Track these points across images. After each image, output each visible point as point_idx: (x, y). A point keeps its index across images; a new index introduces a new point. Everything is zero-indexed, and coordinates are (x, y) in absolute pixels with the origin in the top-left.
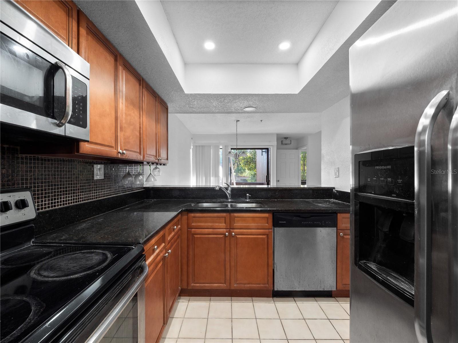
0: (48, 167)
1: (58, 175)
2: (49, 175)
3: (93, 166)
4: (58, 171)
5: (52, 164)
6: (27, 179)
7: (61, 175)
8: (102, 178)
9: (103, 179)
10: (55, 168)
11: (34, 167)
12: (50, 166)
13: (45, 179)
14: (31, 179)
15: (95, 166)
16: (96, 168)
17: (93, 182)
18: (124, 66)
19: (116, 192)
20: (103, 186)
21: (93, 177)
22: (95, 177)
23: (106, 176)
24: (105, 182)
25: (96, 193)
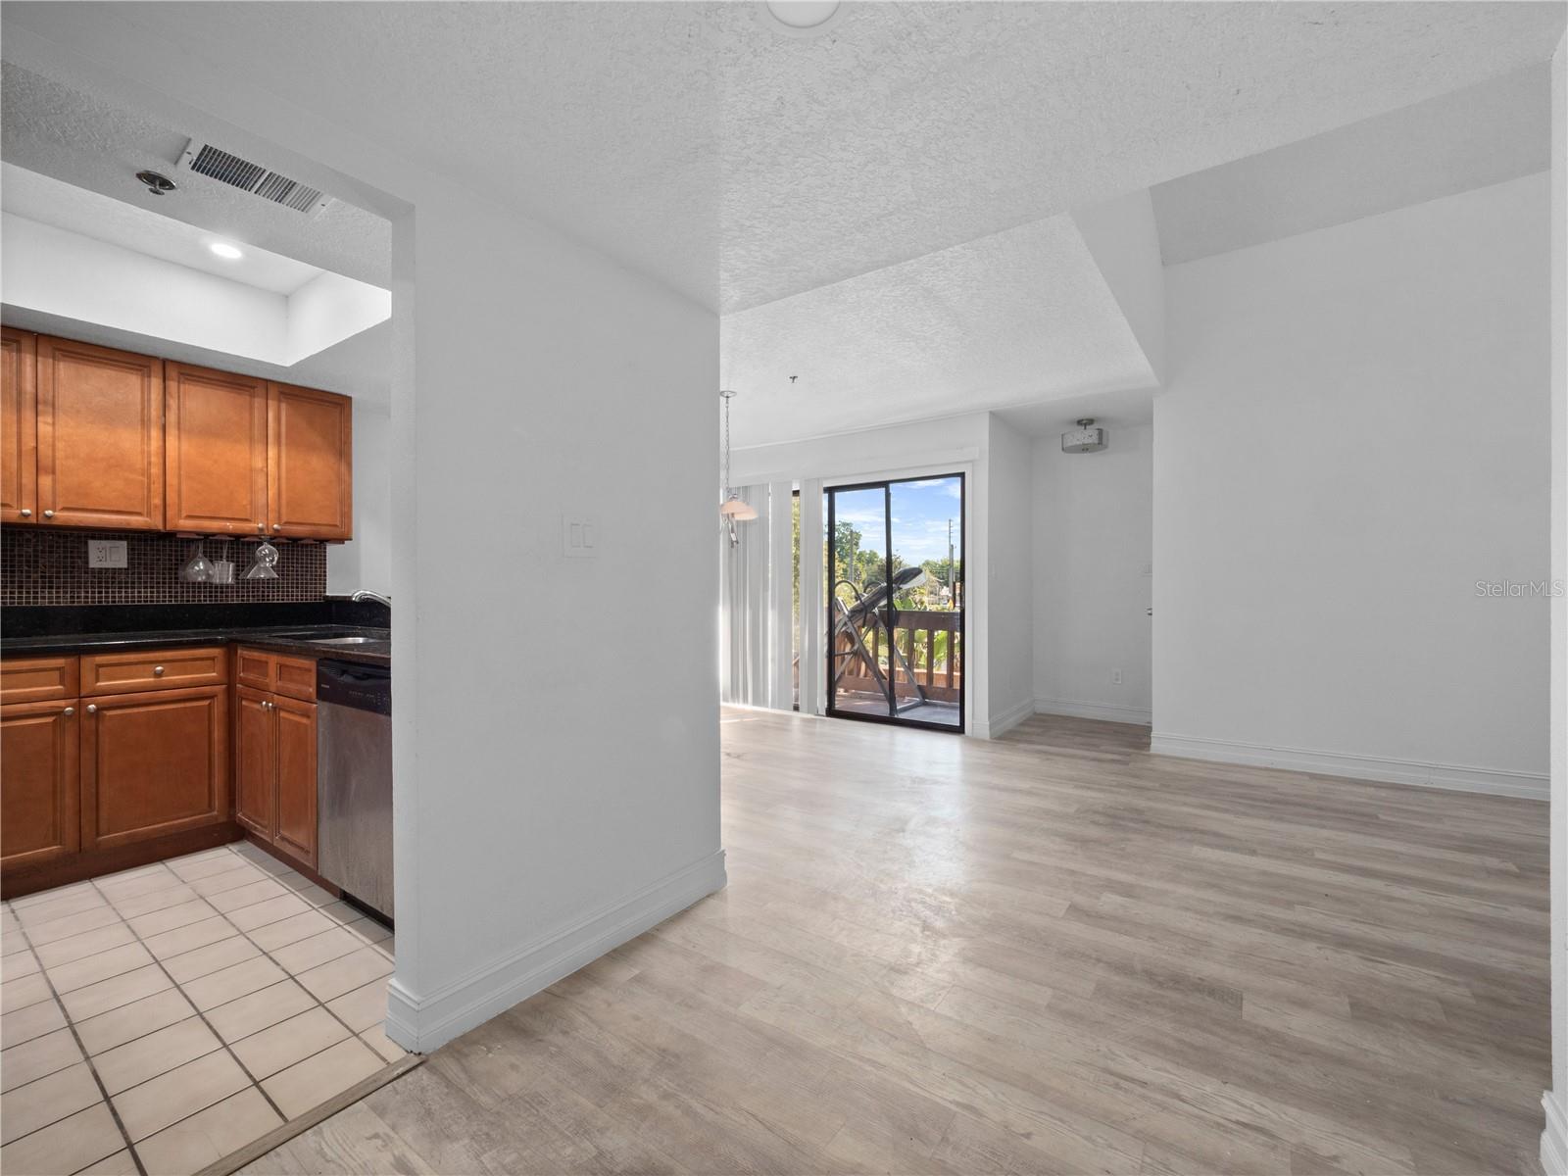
3: (86, 543)
8: (122, 567)
9: (126, 569)
15: (92, 544)
16: (93, 546)
17: (86, 573)
18: (57, 353)
19: (182, 597)
20: (126, 583)
21: (87, 563)
22: (94, 563)
23: (139, 564)
24: (133, 573)
25: (100, 592)
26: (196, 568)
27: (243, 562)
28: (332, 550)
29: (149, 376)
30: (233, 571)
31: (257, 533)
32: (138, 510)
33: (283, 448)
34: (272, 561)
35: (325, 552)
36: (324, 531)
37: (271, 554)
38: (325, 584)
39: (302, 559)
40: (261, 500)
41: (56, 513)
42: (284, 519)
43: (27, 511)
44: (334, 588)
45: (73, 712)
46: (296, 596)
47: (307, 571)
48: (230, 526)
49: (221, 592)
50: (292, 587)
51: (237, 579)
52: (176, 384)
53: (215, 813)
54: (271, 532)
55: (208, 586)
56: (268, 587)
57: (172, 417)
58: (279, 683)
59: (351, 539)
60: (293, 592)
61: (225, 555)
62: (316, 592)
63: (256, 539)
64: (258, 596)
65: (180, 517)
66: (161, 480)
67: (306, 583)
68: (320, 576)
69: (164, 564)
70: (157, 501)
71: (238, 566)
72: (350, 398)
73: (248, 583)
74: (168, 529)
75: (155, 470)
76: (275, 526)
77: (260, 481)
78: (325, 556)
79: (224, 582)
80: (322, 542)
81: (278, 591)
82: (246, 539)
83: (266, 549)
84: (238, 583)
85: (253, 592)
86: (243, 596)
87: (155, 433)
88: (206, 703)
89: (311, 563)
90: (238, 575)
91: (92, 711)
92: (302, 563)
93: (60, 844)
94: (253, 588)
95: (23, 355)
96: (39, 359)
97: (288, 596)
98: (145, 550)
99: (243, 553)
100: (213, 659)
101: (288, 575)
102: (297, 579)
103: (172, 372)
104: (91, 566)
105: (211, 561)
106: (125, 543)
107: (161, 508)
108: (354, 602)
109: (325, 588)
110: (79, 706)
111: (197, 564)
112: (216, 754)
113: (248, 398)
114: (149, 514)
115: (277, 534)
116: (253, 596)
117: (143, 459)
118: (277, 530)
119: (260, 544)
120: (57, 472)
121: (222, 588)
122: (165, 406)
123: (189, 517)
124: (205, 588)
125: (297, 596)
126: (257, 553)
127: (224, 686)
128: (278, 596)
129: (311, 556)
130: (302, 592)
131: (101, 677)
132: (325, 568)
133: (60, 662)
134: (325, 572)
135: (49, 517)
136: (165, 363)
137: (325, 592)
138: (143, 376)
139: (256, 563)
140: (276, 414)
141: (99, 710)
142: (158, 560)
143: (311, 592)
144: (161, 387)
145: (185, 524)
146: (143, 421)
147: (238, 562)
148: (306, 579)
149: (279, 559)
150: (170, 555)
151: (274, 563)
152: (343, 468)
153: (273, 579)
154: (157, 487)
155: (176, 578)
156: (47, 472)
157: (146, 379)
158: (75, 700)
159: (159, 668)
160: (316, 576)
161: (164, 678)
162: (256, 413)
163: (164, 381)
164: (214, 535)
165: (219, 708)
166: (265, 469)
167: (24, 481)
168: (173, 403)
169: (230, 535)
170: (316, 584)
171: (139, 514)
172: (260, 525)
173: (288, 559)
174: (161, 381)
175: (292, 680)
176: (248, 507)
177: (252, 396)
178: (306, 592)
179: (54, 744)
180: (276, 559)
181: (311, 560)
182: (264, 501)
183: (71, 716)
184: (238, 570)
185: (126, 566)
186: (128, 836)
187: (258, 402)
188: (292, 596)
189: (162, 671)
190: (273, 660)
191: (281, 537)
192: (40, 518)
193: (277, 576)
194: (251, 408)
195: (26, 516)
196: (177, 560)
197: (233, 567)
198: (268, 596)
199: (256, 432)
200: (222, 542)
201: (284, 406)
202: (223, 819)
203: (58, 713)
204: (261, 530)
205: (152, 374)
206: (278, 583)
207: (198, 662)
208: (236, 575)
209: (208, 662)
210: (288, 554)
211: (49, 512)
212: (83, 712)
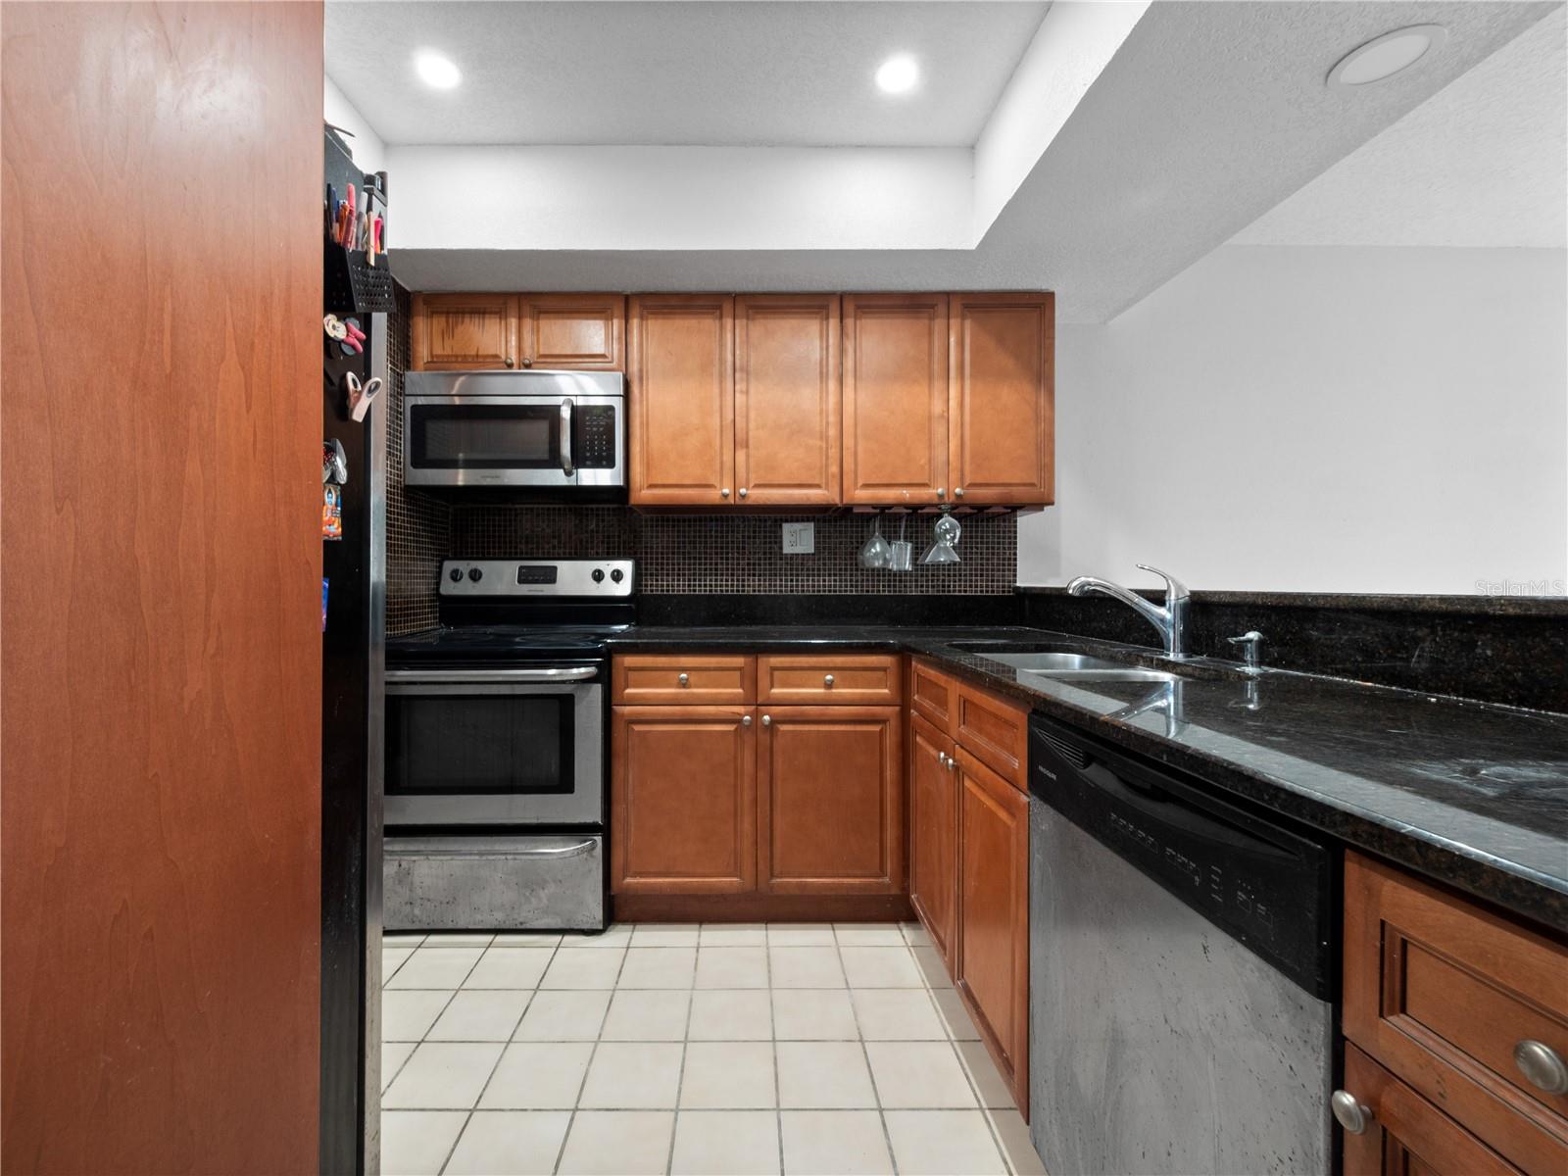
0: (684, 531)
1: (700, 543)
2: (684, 542)
3: (781, 526)
4: (700, 537)
5: (689, 526)
6: (652, 548)
7: (706, 542)
8: (809, 552)
9: (813, 554)
10: (695, 531)
11: (663, 532)
12: (687, 529)
13: (679, 548)
14: (657, 548)
15: (787, 528)
16: (788, 530)
17: (781, 559)
18: (750, 311)
19: (862, 586)
20: (813, 570)
21: (781, 548)
22: (787, 549)
23: (824, 548)
24: (819, 559)
25: (792, 581)
26: (873, 550)
27: (922, 543)
28: (1025, 522)
29: (827, 318)
30: (912, 553)
31: (936, 501)
32: (817, 482)
33: (968, 383)
34: (954, 538)
35: (1016, 527)
36: (1019, 494)
37: (953, 529)
38: (1015, 570)
39: (988, 537)
40: (940, 455)
41: (749, 492)
42: (968, 481)
43: (726, 491)
44: (1029, 576)
45: (751, 722)
46: (979, 588)
47: (993, 554)
48: (907, 494)
49: (900, 581)
50: (976, 575)
51: (916, 565)
52: (853, 320)
53: (887, 880)
54: (952, 499)
55: (884, 573)
56: (949, 575)
57: (849, 363)
58: (963, 729)
59: (1052, 504)
60: (976, 581)
61: (902, 535)
62: (1004, 581)
63: (935, 510)
64: (938, 586)
65: (856, 488)
66: (838, 444)
67: (993, 570)
68: (1009, 559)
69: (846, 548)
70: (834, 469)
71: (917, 548)
72: (1052, 295)
73: (928, 570)
74: (844, 502)
75: (833, 432)
76: (958, 490)
77: (939, 430)
78: (1015, 532)
79: (902, 568)
80: (1013, 508)
81: (960, 580)
82: (925, 511)
83: (947, 522)
84: (917, 570)
85: (933, 581)
86: (922, 586)
87: (832, 385)
88: (876, 728)
89: (999, 543)
90: (917, 559)
91: (767, 723)
92: (987, 543)
93: (740, 878)
94: (933, 575)
95: (724, 320)
96: (737, 321)
97: (971, 586)
98: (829, 532)
99: (922, 532)
100: (884, 669)
101: (971, 559)
102: (982, 565)
103: (849, 307)
104: (785, 551)
105: (889, 543)
106: (812, 524)
107: (839, 477)
108: (1071, 596)
109: (1015, 576)
110: (756, 715)
111: (873, 546)
112: (889, 799)
113: (926, 321)
114: (827, 488)
115: (960, 502)
116: (933, 586)
117: (821, 421)
118: (959, 496)
119: (940, 516)
120: (751, 446)
121: (901, 575)
122: (842, 351)
123: (866, 486)
124: (884, 575)
125: (982, 586)
126: (937, 530)
127: (897, 708)
128: (960, 586)
129: (999, 532)
130: (987, 581)
131: (775, 685)
132: (1016, 548)
133: (739, 661)
134: (1015, 554)
135: (743, 496)
136: (842, 297)
137: (1015, 581)
138: (822, 319)
139: (935, 542)
140: (958, 337)
141: (773, 722)
142: (841, 543)
143: (998, 581)
144: (839, 328)
145: (861, 495)
146: (821, 373)
147: (917, 543)
148: (993, 564)
149: (961, 537)
150: (851, 537)
151: (956, 541)
152: (1042, 400)
153: (955, 564)
154: (834, 452)
155: (856, 565)
156: (742, 447)
157: (825, 322)
158: (753, 707)
159: (829, 677)
160: (1004, 559)
161: (834, 691)
162: (936, 343)
163: (841, 322)
164: (890, 507)
165: (891, 741)
166: (946, 414)
167: (725, 458)
168: (849, 346)
169: (906, 506)
170: (1004, 570)
171: (818, 486)
172: (940, 491)
173: (971, 537)
174: (838, 320)
175: (980, 731)
176: (927, 467)
177: (932, 318)
178: (993, 581)
179: (735, 758)
180: (958, 534)
181: (999, 538)
182: (945, 458)
183: (750, 726)
184: (917, 554)
185: (813, 551)
186: (798, 885)
187: (939, 324)
188: (976, 586)
189: (832, 681)
190: (955, 689)
191: (966, 505)
192: (737, 499)
193: (958, 560)
194: (930, 334)
195: (726, 496)
196: (857, 542)
197: (912, 548)
198: (949, 586)
199: (937, 367)
200: (898, 517)
201: (968, 323)
202: (895, 891)
203: (736, 720)
204: (941, 496)
205: (831, 315)
206: (960, 570)
207: (869, 673)
208: (915, 560)
209: (880, 674)
210: (971, 532)
211: (743, 491)
212: (759, 724)
